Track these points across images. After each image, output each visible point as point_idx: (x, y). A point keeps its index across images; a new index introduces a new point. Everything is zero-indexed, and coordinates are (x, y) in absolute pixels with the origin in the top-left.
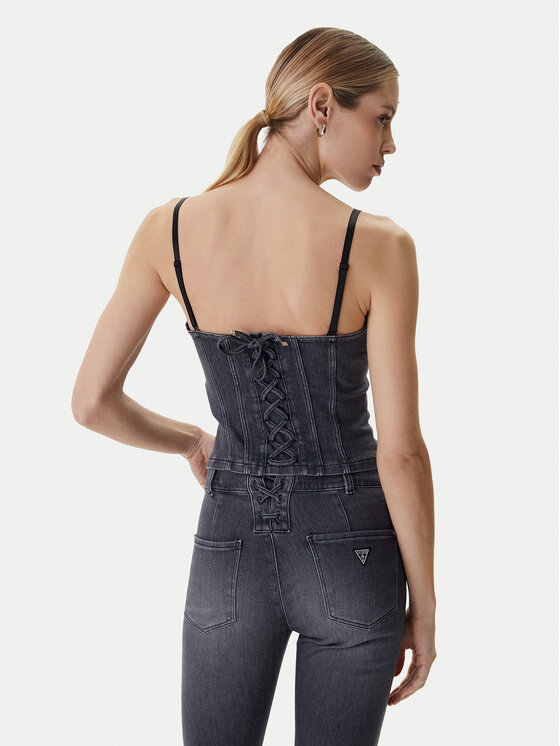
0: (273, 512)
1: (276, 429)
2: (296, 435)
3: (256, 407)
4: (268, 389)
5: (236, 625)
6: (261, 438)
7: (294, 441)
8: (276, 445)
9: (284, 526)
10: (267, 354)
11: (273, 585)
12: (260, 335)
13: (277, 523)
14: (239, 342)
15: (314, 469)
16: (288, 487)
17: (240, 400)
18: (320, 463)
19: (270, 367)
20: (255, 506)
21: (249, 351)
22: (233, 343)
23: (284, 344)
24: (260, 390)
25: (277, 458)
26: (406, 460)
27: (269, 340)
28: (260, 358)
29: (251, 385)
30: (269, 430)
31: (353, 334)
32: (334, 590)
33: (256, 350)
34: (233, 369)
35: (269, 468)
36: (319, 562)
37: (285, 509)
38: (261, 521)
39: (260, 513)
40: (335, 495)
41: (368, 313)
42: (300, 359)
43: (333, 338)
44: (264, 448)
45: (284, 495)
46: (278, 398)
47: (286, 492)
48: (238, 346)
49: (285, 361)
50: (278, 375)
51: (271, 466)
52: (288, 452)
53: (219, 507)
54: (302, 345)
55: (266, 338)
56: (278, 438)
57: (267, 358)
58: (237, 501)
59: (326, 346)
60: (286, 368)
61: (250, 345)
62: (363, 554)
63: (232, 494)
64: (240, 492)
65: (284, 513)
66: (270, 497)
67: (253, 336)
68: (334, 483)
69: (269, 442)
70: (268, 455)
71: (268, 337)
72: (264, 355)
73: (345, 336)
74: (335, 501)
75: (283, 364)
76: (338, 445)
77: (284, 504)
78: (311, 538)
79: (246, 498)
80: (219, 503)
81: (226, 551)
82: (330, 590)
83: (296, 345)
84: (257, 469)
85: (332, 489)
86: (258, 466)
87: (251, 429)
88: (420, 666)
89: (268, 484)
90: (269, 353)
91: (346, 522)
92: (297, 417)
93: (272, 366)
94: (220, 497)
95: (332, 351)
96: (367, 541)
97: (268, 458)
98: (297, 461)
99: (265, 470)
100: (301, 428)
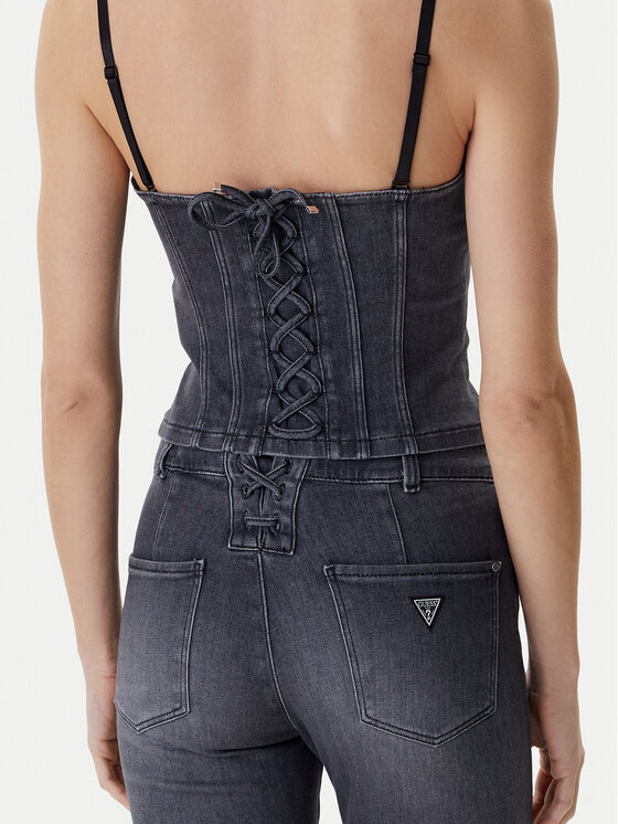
0: (267, 516)
1: (290, 370)
2: (325, 382)
3: (258, 326)
4: (282, 293)
5: (191, 720)
6: (262, 387)
7: (320, 394)
8: (286, 399)
9: (285, 543)
10: (281, 228)
11: (259, 648)
12: (269, 193)
13: (272, 534)
14: (229, 206)
15: (353, 446)
16: (298, 471)
17: (230, 315)
18: (363, 434)
19: (287, 253)
20: (235, 502)
21: (248, 223)
22: (218, 208)
23: (312, 209)
24: (268, 294)
25: (286, 423)
26: (534, 405)
27: (284, 202)
28: (269, 236)
29: (251, 285)
30: (278, 371)
31: (440, 188)
32: (373, 669)
33: (261, 221)
34: (221, 256)
35: (269, 443)
36: (345, 615)
37: (288, 512)
38: (244, 530)
39: (243, 514)
40: (384, 494)
41: (470, 134)
42: (340, 238)
43: (402, 194)
44: (264, 404)
45: (289, 484)
46: (298, 310)
47: (293, 479)
48: (229, 212)
49: (313, 242)
50: (300, 269)
51: (275, 438)
52: (308, 414)
53: (171, 498)
54: (345, 210)
55: (278, 200)
56: (294, 388)
57: (282, 235)
58: (204, 489)
59: (390, 209)
60: (315, 255)
61: (249, 211)
62: (429, 608)
63: (196, 477)
64: (212, 473)
65: (285, 519)
66: (264, 488)
67: (255, 195)
68: (381, 471)
69: (275, 393)
70: (270, 418)
71: (283, 197)
72: (276, 230)
73: (424, 191)
74: (382, 505)
75: (309, 249)
76: (400, 400)
77: (287, 503)
78: (333, 569)
79: (220, 486)
80: (172, 491)
81: (176, 580)
82: (365, 669)
83: (334, 212)
84: (247, 443)
85: (378, 482)
86: (250, 437)
87: (245, 370)
88: (560, 780)
89: (263, 462)
90: (283, 225)
91: (398, 545)
92: (330, 347)
93: (290, 251)
94: (175, 480)
95: (399, 217)
96: (438, 583)
97: (270, 423)
98: (322, 432)
99: (262, 445)
100: (335, 367)
